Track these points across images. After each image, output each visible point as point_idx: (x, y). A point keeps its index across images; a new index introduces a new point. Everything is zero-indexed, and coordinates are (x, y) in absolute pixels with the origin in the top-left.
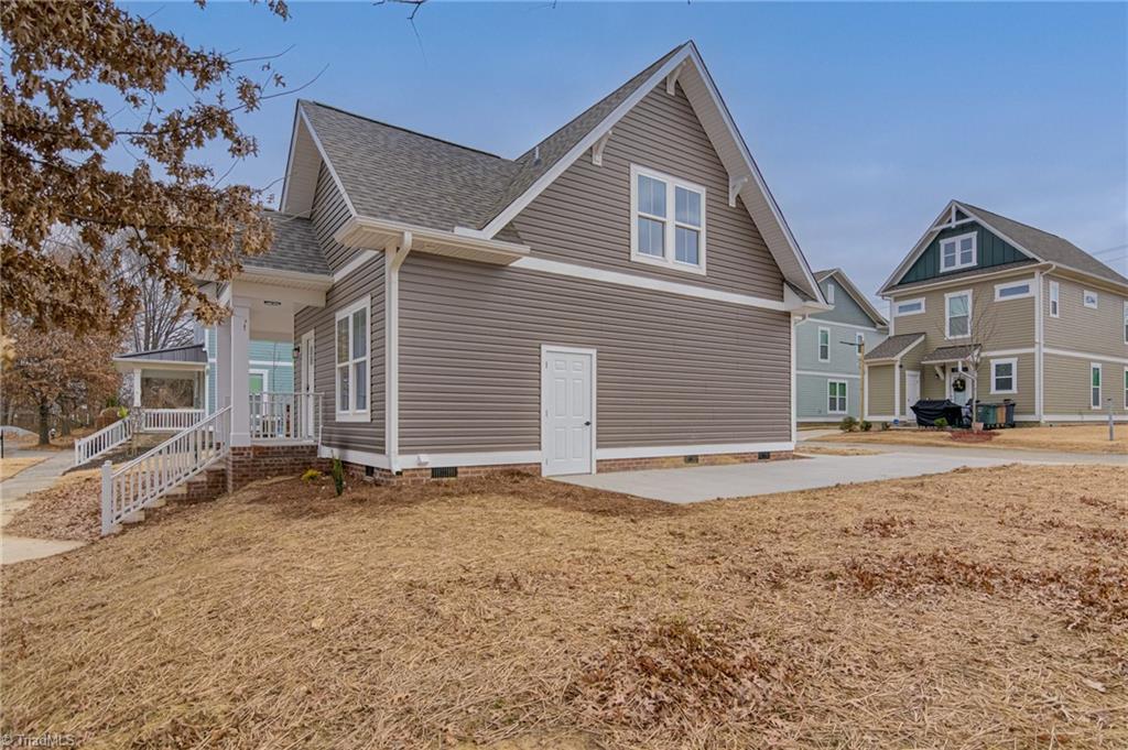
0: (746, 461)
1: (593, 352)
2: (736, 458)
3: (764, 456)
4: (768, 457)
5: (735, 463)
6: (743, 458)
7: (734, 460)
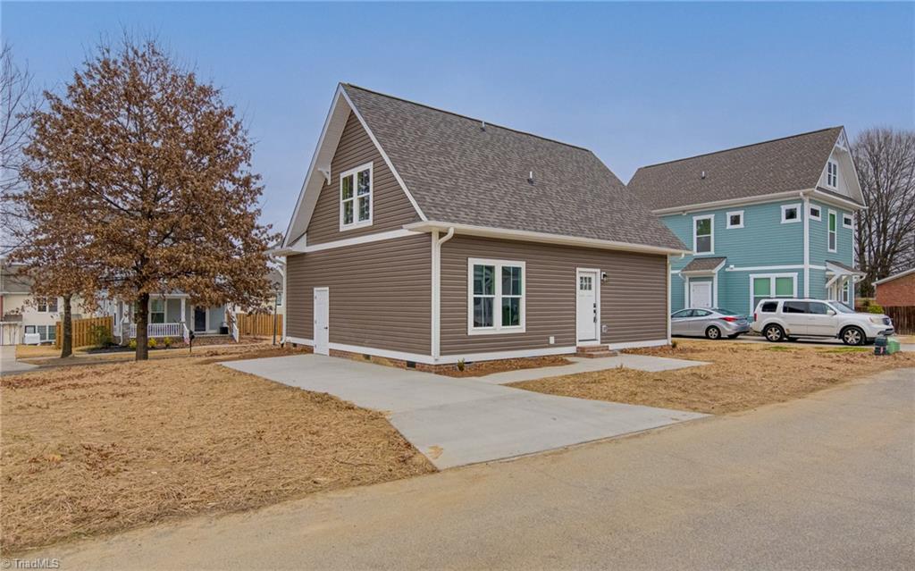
0: (398, 367)
1: (327, 288)
2: (392, 362)
3: (411, 365)
4: (415, 367)
5: (390, 366)
6: (396, 363)
7: (389, 363)
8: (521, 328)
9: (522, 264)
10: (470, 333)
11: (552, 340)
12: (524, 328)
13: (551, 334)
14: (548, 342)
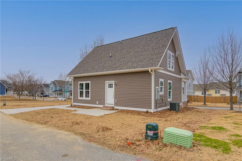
8: (89, 99)
9: (89, 82)
10: (79, 99)
11: (97, 103)
12: (90, 98)
13: (97, 101)
14: (96, 103)
